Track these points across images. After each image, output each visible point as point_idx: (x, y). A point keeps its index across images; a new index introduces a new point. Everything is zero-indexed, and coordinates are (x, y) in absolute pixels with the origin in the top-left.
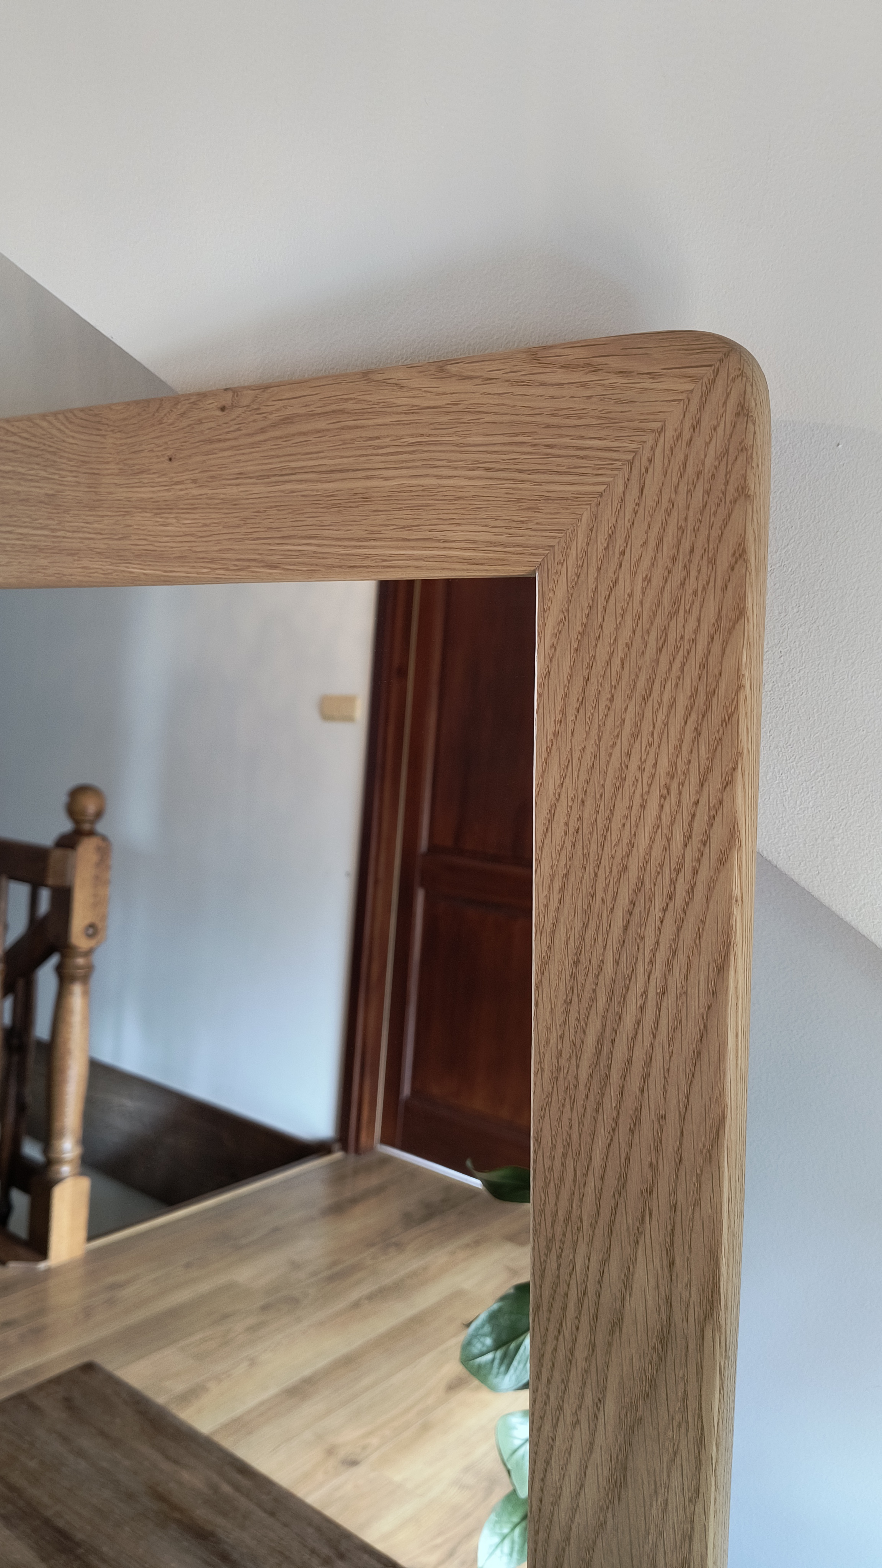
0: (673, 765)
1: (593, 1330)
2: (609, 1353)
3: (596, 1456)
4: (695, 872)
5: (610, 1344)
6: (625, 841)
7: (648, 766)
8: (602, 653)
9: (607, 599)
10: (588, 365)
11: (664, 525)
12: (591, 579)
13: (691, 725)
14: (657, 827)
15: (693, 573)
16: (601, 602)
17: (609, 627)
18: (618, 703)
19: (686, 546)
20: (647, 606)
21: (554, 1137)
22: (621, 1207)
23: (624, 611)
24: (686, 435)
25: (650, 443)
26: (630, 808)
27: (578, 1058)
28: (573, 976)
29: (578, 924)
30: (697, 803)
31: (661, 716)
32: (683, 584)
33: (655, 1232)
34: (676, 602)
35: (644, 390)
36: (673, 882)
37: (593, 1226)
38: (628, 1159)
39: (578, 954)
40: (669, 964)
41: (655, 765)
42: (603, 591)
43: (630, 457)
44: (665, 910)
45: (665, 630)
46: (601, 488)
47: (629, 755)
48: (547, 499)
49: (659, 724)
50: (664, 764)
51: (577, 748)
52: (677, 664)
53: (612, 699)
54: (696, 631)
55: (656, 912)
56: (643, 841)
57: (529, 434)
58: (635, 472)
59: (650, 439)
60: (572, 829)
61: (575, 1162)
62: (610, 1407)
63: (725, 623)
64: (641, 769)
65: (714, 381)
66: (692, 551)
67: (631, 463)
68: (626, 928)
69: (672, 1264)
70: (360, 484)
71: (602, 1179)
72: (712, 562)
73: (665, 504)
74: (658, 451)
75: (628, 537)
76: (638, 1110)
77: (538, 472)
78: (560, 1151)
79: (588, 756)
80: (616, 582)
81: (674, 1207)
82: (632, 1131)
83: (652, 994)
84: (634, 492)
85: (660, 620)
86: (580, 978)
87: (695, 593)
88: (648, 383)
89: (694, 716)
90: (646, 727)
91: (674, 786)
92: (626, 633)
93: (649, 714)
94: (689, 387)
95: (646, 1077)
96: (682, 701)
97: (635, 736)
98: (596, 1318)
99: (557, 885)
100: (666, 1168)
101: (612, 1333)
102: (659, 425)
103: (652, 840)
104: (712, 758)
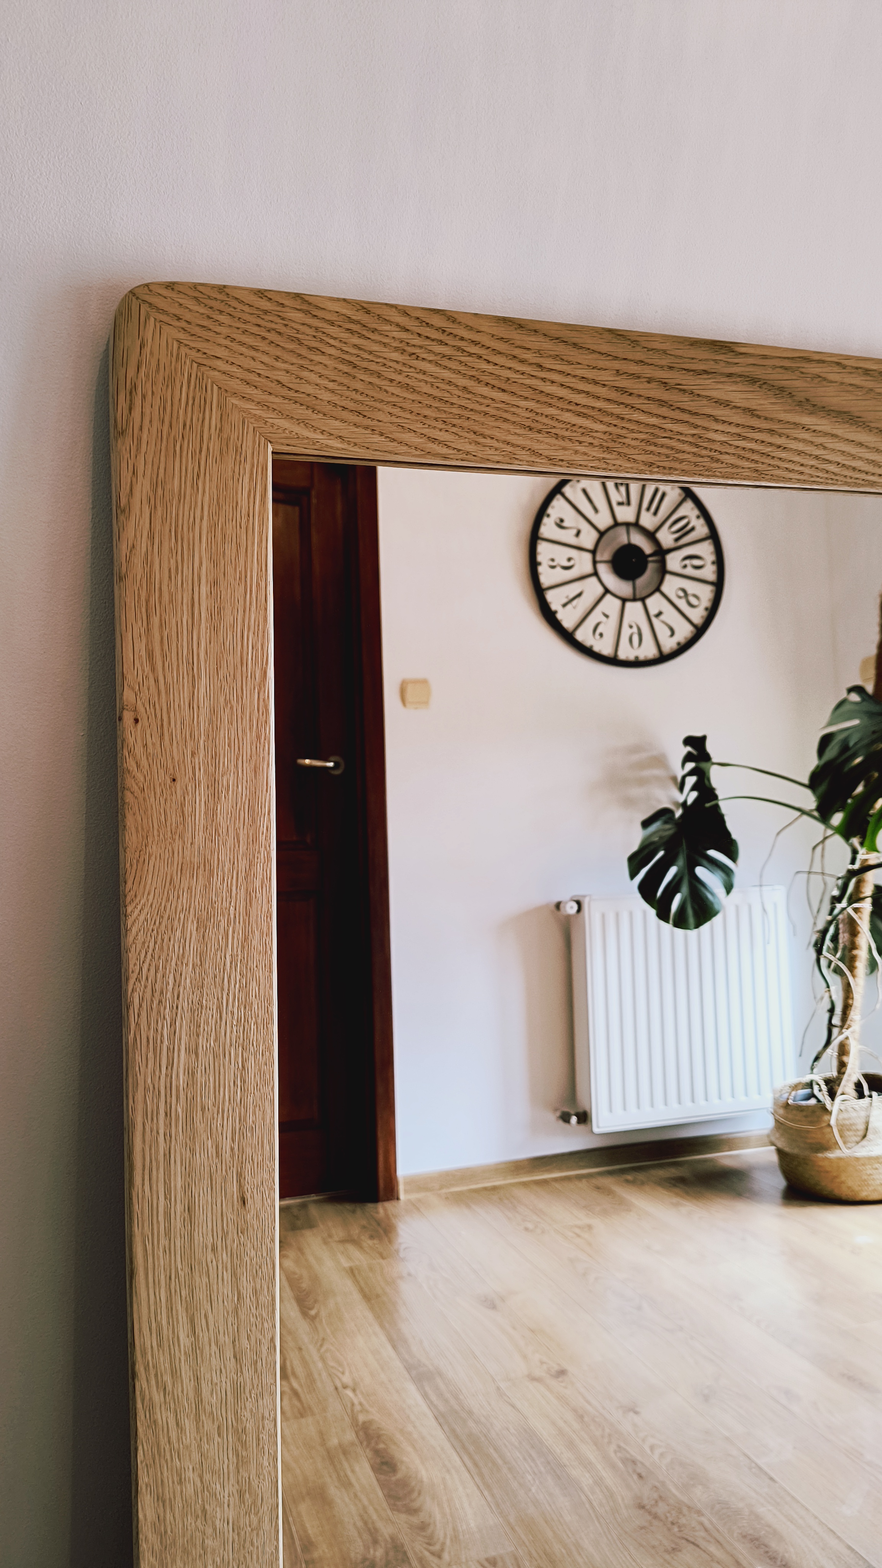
0: (396, 349)
1: (760, 430)
2: (772, 419)
3: (839, 432)
4: (462, 339)
5: (766, 419)
6: (447, 387)
7: (399, 367)
8: (326, 396)
9: (290, 389)
10: (131, 393)
11: (242, 344)
12: (277, 400)
13: (370, 335)
14: (437, 364)
15: (273, 326)
16: (292, 394)
17: (310, 389)
18: (359, 386)
19: (255, 330)
20: (294, 360)
21: (646, 452)
22: (679, 405)
23: (298, 377)
24: (184, 324)
25: (188, 351)
26: (426, 382)
27: (592, 431)
28: (539, 431)
29: (505, 426)
30: (419, 335)
31: (366, 356)
32: (280, 333)
33: (689, 381)
34: (292, 339)
35: (151, 353)
36: (470, 355)
37: (696, 427)
38: (648, 398)
39: (524, 426)
40: (522, 361)
41: (397, 362)
42: (284, 392)
43: (195, 365)
44: (489, 362)
45: (310, 348)
46: (215, 387)
47: (391, 381)
48: (221, 430)
49: (371, 357)
50: (395, 356)
51: (389, 418)
52: (332, 342)
53: (356, 390)
54: (310, 326)
55: (490, 368)
56: (447, 374)
57: (175, 441)
58: (205, 362)
59: (184, 350)
60: (443, 426)
61: (658, 437)
62: (806, 420)
63: (305, 307)
64: (400, 372)
65: (150, 304)
66: (259, 326)
67: (200, 364)
68: (504, 391)
69: (705, 372)
70: (204, 589)
71: (665, 418)
72: (266, 312)
73: (227, 342)
74: (192, 345)
75: (248, 370)
76: (617, 389)
77: (202, 437)
78: (652, 448)
79: (396, 411)
80: (279, 382)
81: (671, 368)
82: (631, 394)
83: (543, 374)
84: (219, 364)
85: (304, 352)
86: (540, 427)
87: (286, 325)
88: (147, 350)
89: (364, 333)
90: (373, 366)
91: (410, 350)
92: (313, 377)
93: (365, 364)
94: (152, 319)
95: (596, 383)
96: (356, 340)
97: (379, 376)
98: (753, 428)
99: (482, 440)
100: (648, 372)
101: (759, 417)
102: (176, 345)
103: (445, 367)
104: (390, 322)
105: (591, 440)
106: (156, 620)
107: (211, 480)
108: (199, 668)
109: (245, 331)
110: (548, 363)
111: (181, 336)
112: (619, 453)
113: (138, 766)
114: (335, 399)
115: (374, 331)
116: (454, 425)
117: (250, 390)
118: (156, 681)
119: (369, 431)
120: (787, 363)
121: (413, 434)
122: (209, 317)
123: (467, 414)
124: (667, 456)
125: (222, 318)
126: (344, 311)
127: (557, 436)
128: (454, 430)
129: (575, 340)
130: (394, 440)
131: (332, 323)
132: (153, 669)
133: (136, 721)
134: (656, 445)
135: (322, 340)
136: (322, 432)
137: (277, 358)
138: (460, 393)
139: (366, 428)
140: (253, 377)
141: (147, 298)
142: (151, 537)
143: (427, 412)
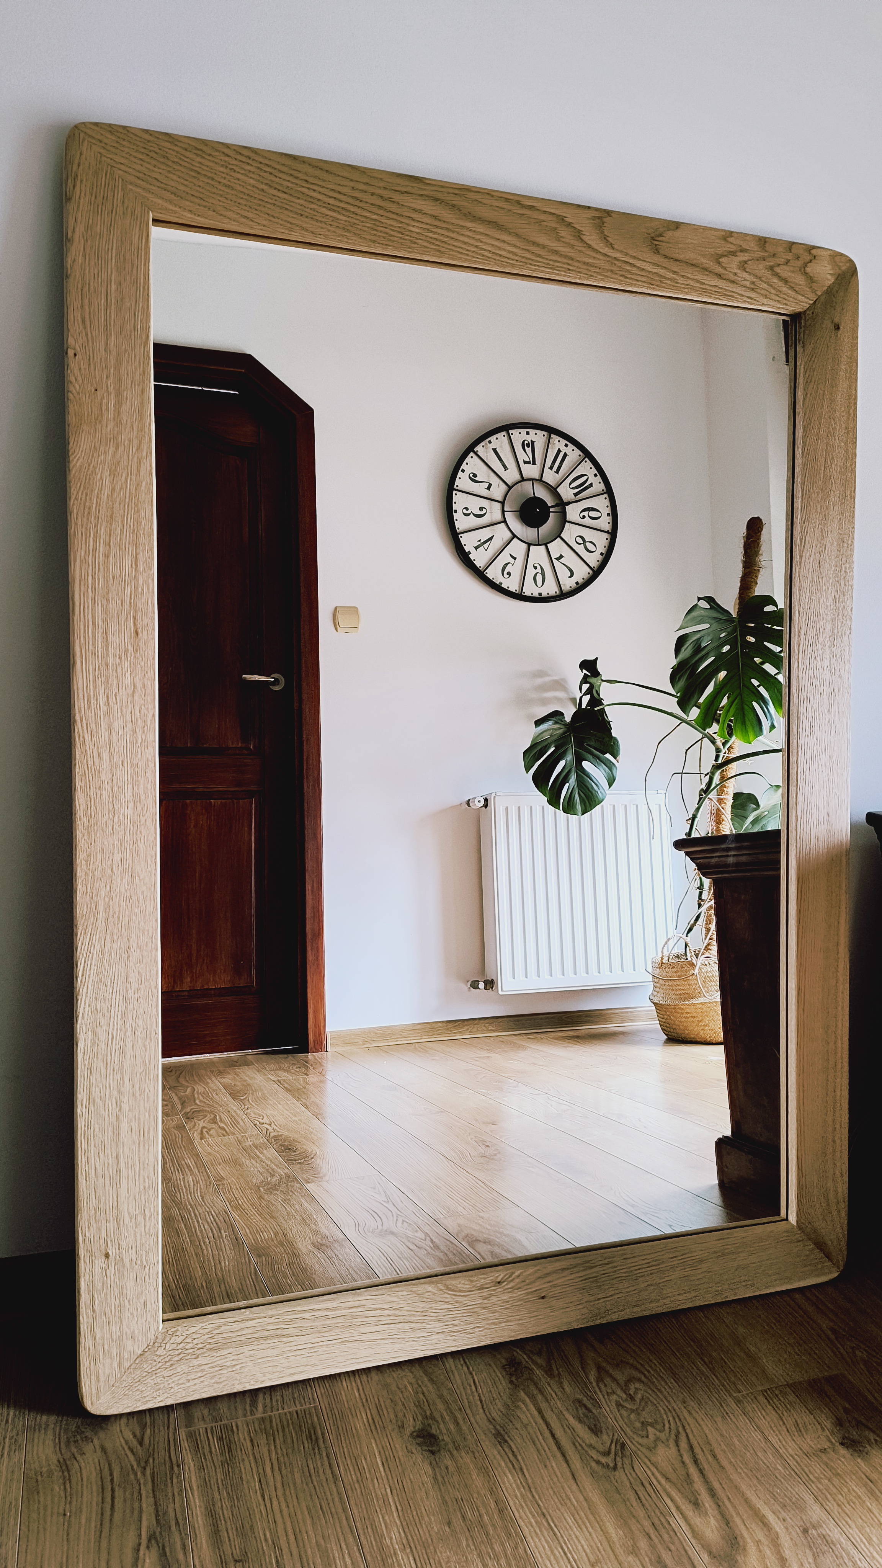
105: (338, 225)
106: (86, 301)
107: (117, 228)
108: (110, 330)
109: (137, 151)
110: (311, 180)
111: (102, 151)
112: (355, 233)
113: (76, 380)
114: (188, 190)
115: (210, 155)
116: (256, 210)
117: (139, 182)
118: (87, 334)
119: (207, 209)
120: (457, 192)
121: (232, 212)
122: (117, 142)
123: (263, 204)
124: (384, 238)
125: (124, 143)
126: (194, 144)
127: (317, 221)
128: (256, 212)
129: (328, 169)
130: (221, 215)
131: (186, 150)
132: (85, 328)
133: (75, 355)
134: (376, 230)
135: (180, 159)
136: (180, 207)
137: (155, 166)
138: (260, 192)
139: (205, 207)
140: (141, 175)
141: (83, 129)
142: (84, 256)
143: (241, 201)
